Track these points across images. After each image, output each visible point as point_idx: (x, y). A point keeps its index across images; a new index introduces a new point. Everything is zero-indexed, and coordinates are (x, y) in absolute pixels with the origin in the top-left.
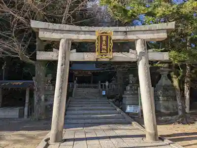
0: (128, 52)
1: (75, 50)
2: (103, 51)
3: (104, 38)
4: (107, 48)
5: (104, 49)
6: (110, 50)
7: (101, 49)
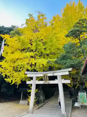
0: (55, 80)
6: (48, 80)
7: (45, 80)
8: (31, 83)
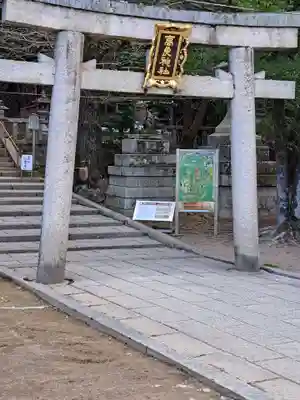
1: (95, 63)
2: (161, 71)
3: (169, 41)
4: (172, 63)
5: (165, 66)
6: (178, 69)
8: (45, 82)
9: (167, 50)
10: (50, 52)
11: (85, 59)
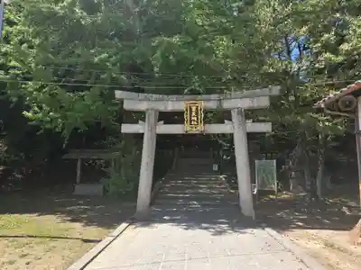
0: (223, 123)
1: (162, 122)
2: (192, 123)
3: (194, 109)
4: (197, 119)
5: (194, 121)
6: (201, 122)
7: (191, 121)
8: (141, 131)
9: (194, 114)
10: (144, 120)
11: (159, 120)
